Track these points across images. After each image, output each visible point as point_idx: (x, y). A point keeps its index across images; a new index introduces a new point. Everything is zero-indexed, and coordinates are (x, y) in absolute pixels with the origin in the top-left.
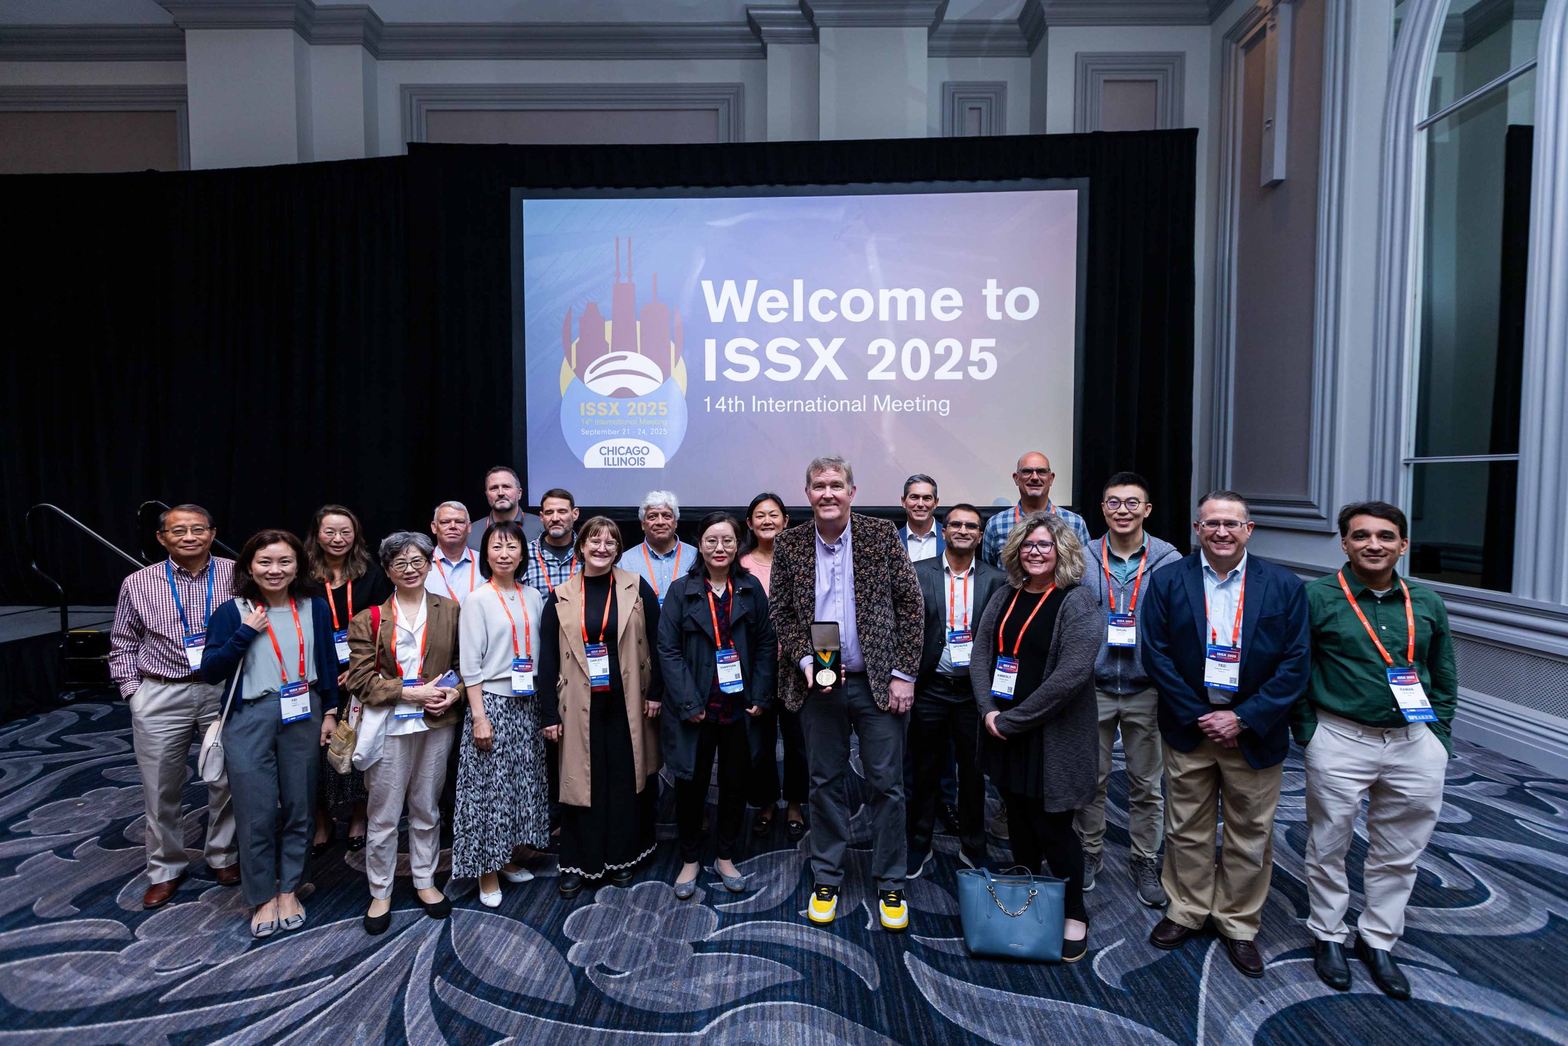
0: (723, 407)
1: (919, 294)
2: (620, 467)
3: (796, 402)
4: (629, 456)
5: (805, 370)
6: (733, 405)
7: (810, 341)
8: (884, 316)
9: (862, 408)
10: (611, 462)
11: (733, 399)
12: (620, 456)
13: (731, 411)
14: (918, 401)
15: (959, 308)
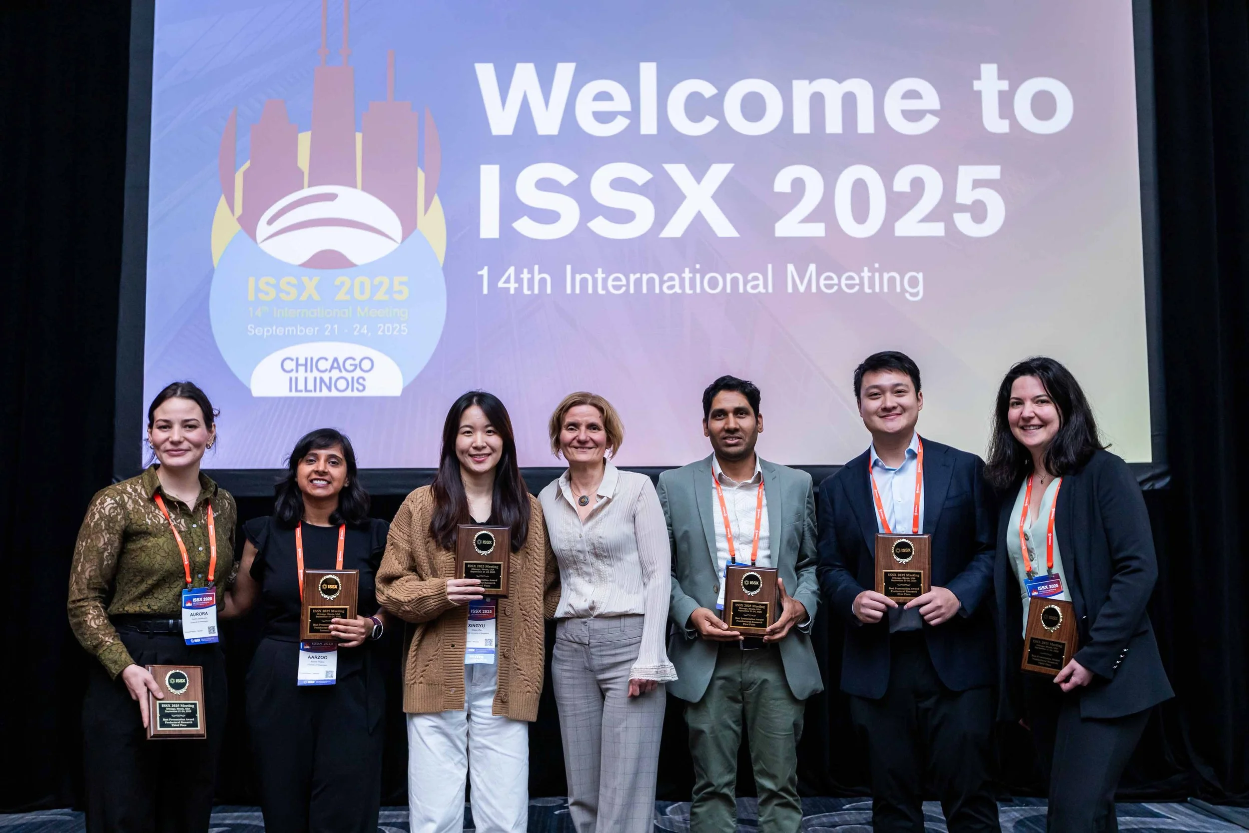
0: (512, 286)
1: (862, 89)
2: (318, 394)
3: (645, 277)
4: (335, 374)
5: (662, 219)
6: (531, 281)
7: (669, 168)
8: (802, 125)
9: (766, 286)
10: (301, 386)
11: (531, 272)
12: (318, 375)
13: (526, 291)
14: (866, 274)
15: (933, 112)
